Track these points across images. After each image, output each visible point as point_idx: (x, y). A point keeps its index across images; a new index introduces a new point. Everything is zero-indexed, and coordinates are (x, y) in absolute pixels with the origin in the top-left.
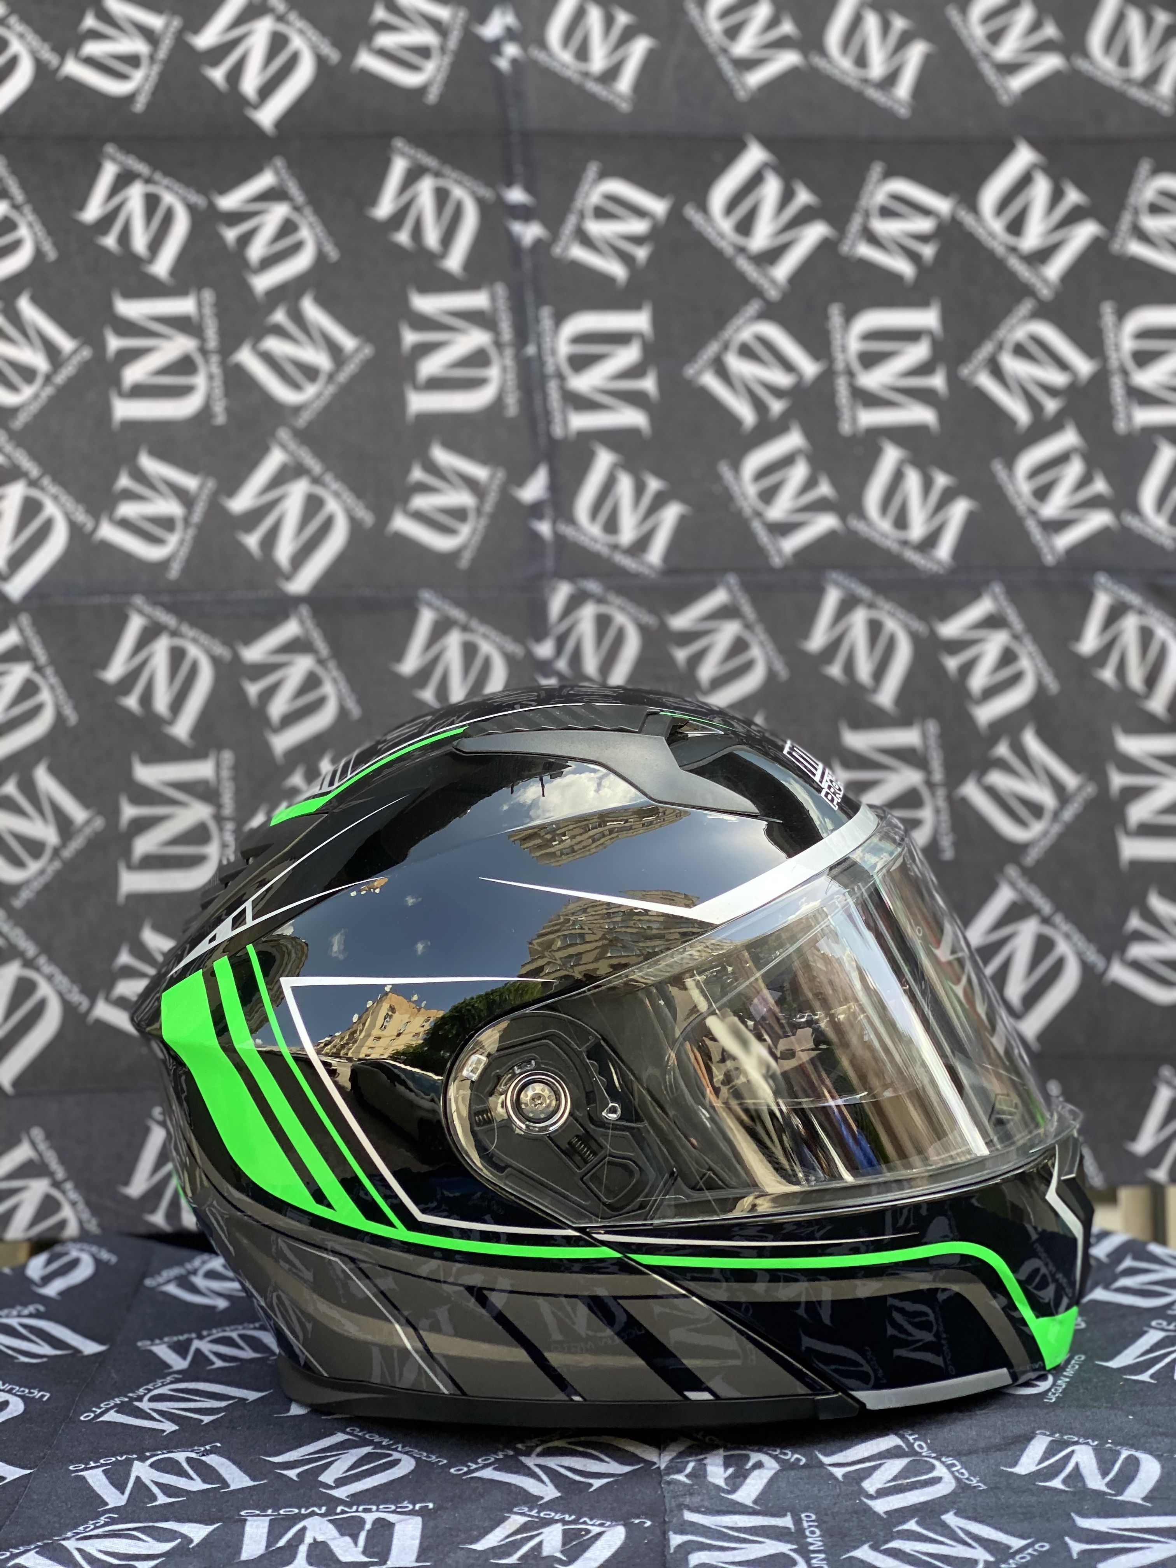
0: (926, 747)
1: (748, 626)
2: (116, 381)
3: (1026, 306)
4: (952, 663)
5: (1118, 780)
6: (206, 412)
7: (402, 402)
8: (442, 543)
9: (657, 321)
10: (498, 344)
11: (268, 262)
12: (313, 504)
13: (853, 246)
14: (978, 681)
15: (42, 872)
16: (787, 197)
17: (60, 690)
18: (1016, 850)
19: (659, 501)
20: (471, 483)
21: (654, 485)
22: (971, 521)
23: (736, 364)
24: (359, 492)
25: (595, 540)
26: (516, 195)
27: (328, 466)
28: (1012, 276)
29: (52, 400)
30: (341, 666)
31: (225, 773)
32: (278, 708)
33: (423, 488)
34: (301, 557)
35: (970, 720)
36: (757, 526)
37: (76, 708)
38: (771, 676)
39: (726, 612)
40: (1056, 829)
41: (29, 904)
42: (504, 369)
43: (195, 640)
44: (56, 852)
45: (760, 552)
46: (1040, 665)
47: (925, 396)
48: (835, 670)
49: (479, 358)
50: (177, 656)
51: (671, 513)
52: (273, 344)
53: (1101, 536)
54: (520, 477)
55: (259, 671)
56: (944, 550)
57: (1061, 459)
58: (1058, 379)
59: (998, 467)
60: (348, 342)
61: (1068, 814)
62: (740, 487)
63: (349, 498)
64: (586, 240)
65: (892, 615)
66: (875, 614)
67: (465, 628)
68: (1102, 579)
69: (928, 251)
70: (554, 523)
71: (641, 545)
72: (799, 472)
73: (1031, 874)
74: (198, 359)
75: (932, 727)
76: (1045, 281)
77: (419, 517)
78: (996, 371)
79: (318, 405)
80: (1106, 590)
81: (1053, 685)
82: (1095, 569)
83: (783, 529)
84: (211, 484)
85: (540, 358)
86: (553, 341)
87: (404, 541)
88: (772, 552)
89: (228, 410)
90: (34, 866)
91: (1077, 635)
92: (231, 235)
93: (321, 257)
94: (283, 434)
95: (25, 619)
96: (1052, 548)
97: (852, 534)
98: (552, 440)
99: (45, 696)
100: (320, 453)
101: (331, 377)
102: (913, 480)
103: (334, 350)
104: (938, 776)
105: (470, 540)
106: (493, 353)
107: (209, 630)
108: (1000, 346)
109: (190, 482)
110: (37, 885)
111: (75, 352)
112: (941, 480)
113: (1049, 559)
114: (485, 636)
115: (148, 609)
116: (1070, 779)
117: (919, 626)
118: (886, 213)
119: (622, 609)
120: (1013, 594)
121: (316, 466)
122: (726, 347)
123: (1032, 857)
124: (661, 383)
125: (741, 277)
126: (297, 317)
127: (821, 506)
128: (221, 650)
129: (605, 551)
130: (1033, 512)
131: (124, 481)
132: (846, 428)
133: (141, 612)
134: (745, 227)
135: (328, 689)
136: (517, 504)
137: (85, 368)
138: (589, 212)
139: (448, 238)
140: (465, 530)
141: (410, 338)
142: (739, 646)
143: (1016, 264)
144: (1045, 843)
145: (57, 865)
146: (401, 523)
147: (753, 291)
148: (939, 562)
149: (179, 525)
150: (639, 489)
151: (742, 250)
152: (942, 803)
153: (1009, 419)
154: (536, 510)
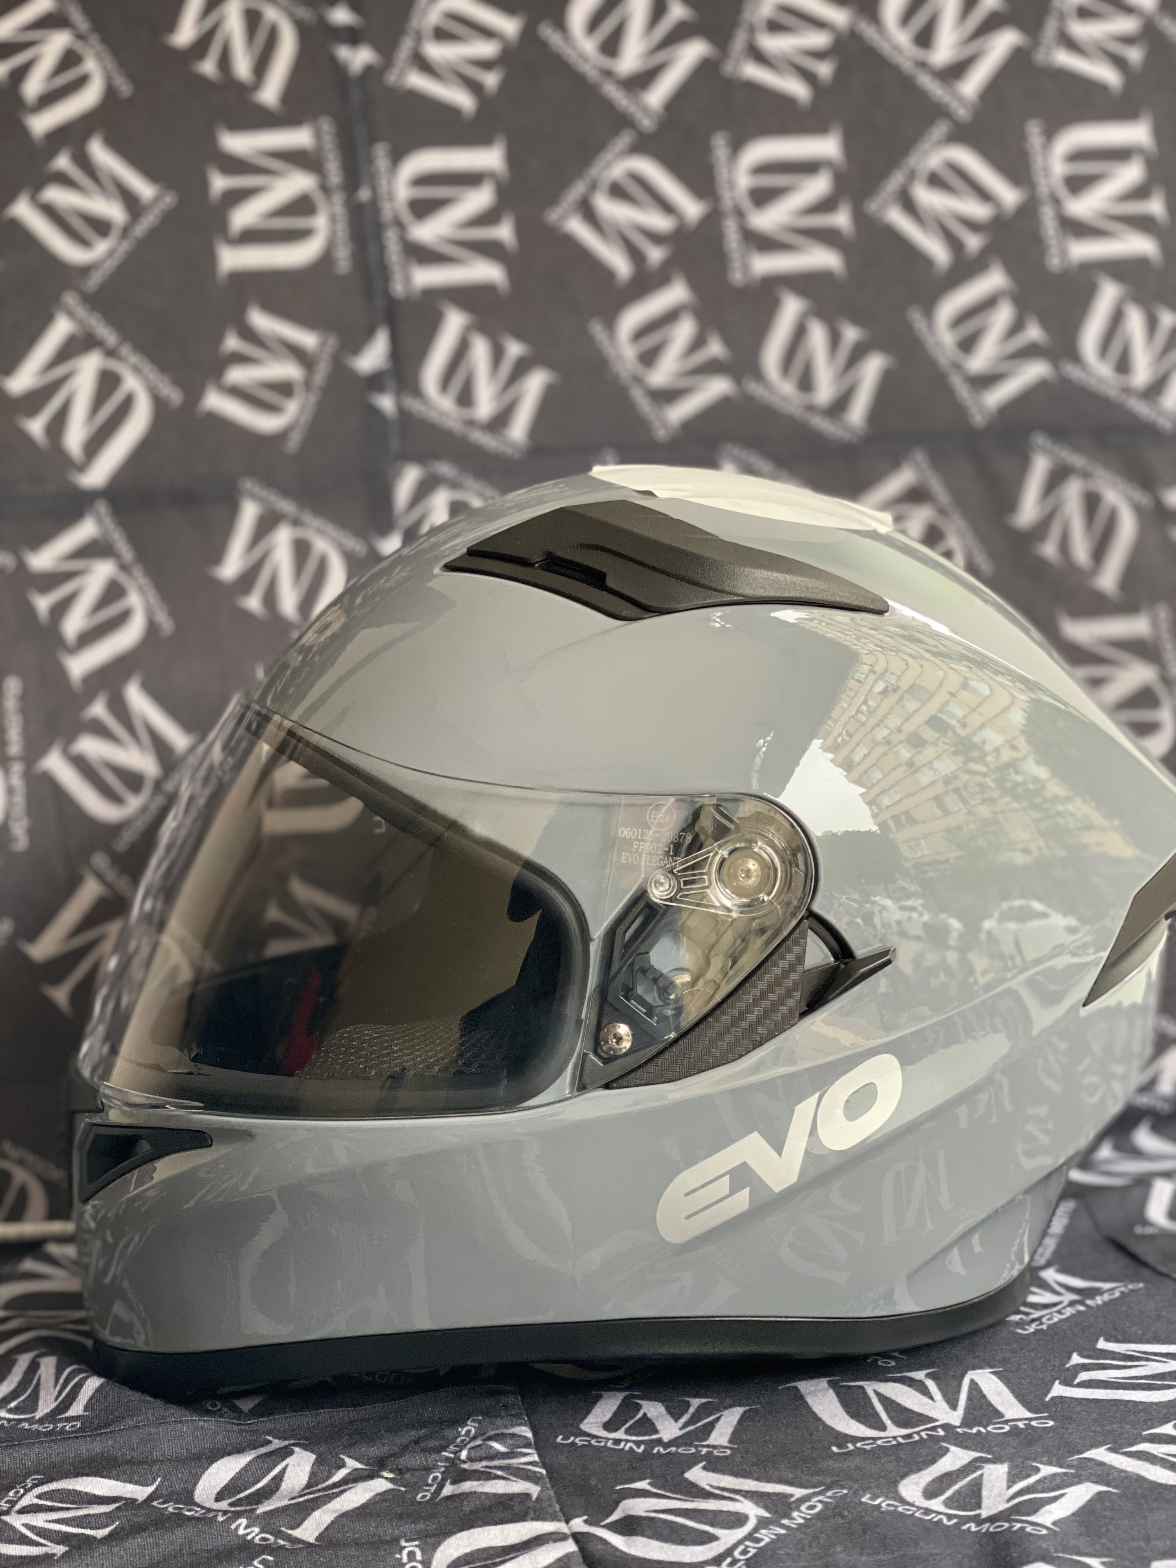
7: (211, 259)
9: (511, 158)
11: (48, 99)
20: (297, 353)
21: (514, 349)
22: (887, 381)
24: (163, 365)
26: (341, 16)
27: (125, 336)
28: (924, 95)
30: (149, 572)
33: (239, 359)
42: (333, 219)
45: (642, 424)
53: (1038, 390)
54: (355, 344)
60: (145, 189)
64: (424, 66)
67: (296, 523)
69: (824, 70)
70: (398, 395)
79: (111, 265)
82: (1032, 432)
85: (374, 204)
86: (389, 183)
87: (218, 422)
88: (656, 424)
91: (1015, 508)
93: (110, 92)
97: (748, 400)
98: (391, 301)
100: (115, 321)
101: (125, 232)
102: (818, 335)
106: (319, 199)
112: (851, 334)
114: (319, 531)
120: (938, 461)
122: (593, 186)
125: (609, 105)
127: (712, 368)
132: (737, 276)
135: (134, 600)
136: (353, 375)
139: (261, 66)
141: (219, 183)
150: (497, 355)
151: (608, 74)
153: (926, 261)
154: (376, 381)
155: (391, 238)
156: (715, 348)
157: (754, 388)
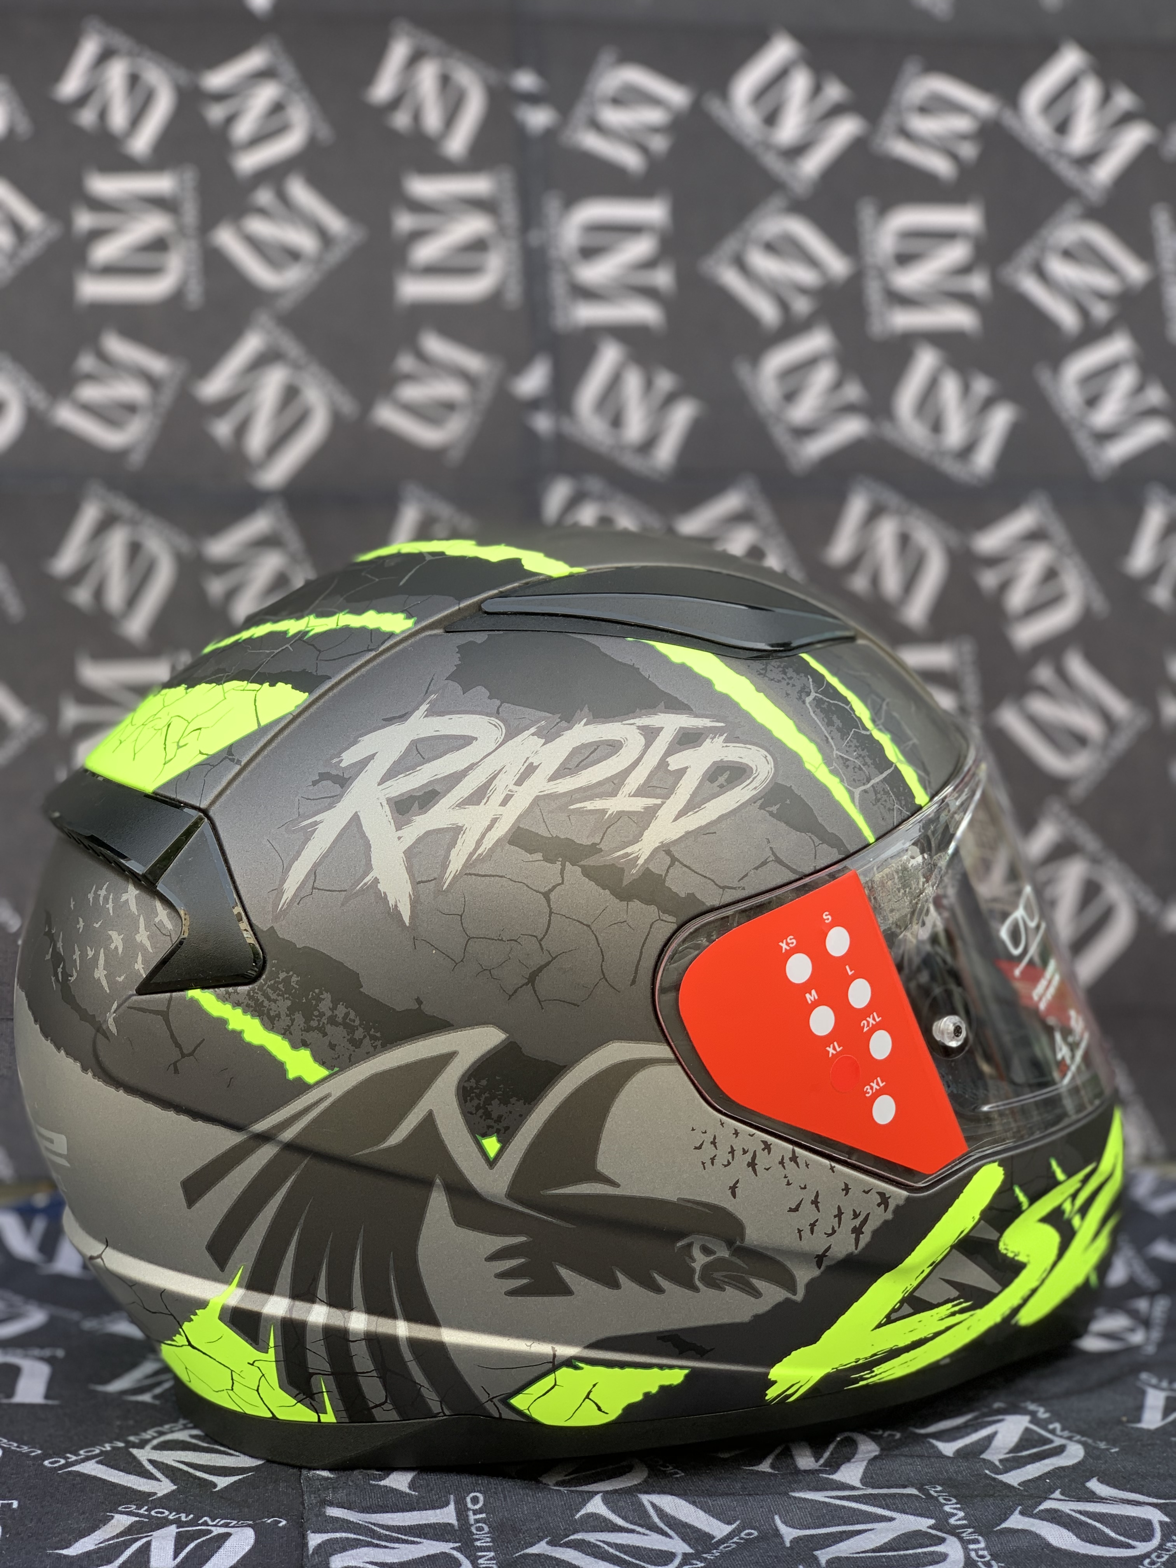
2: (84, 258)
7: (392, 288)
9: (674, 213)
12: (291, 394)
16: (817, 90)
18: (1059, 784)
21: (665, 382)
22: (1013, 429)
24: (341, 380)
26: (526, 81)
27: (311, 351)
28: (1056, 178)
29: (18, 278)
35: (1010, 643)
45: (778, 454)
47: (965, 299)
49: (478, 245)
50: (134, 549)
53: (1156, 450)
54: (518, 370)
71: (648, 445)
73: (1078, 810)
75: (968, 648)
82: (1148, 481)
83: (805, 432)
85: (543, 247)
87: (390, 436)
89: (204, 292)
91: (1127, 551)
94: (264, 318)
97: (882, 441)
98: (553, 333)
100: (301, 340)
107: (171, 520)
109: (157, 365)
112: (982, 386)
117: (954, 538)
120: (1061, 507)
124: (677, 278)
125: (765, 171)
128: (184, 544)
134: (771, 119)
136: (513, 398)
137: (52, 246)
141: (404, 222)
147: (777, 186)
150: (648, 385)
153: (1054, 325)
154: (535, 404)
157: (888, 431)
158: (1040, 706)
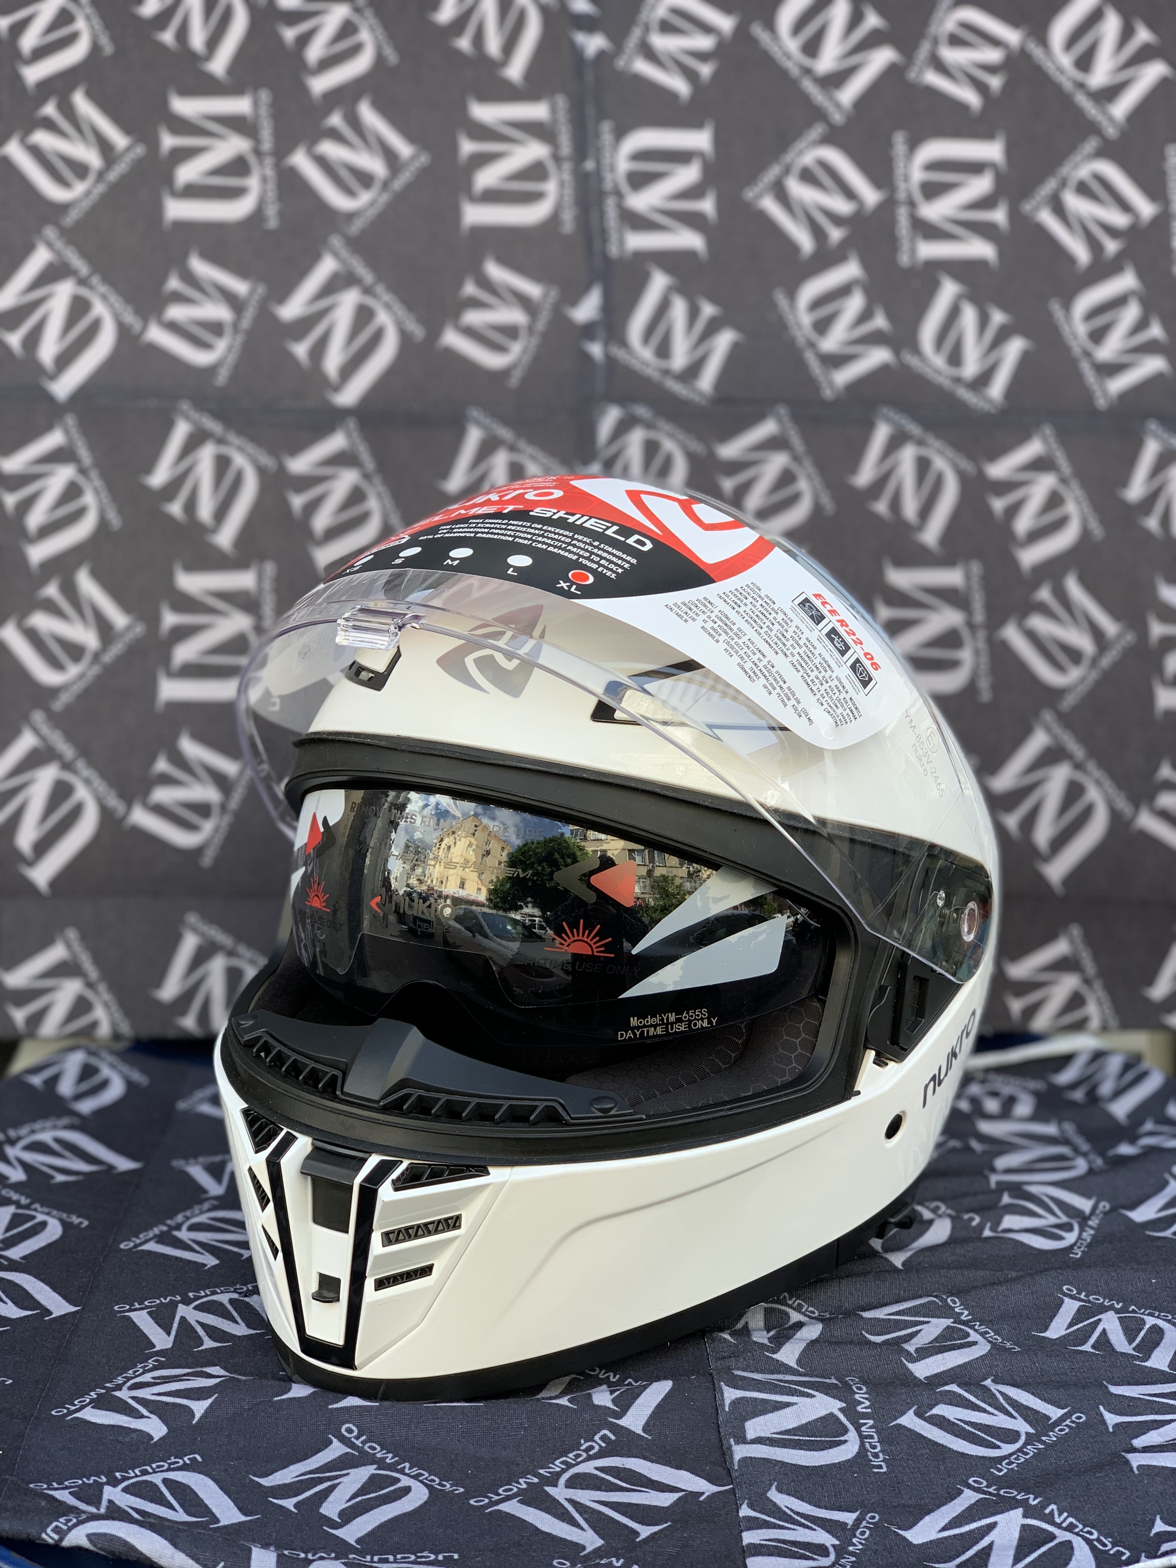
0: (969, 587)
1: (796, 458)
2: (168, 180)
3: (1091, 145)
4: (998, 505)
5: (1158, 630)
6: (258, 214)
7: (457, 214)
8: (492, 360)
9: (718, 141)
10: (557, 158)
12: (363, 315)
13: (921, 72)
14: (1023, 523)
15: (81, 676)
17: (104, 494)
18: (1054, 695)
19: (713, 328)
20: (524, 301)
21: (708, 310)
22: (1025, 361)
23: (797, 189)
24: (410, 304)
25: (646, 364)
26: (581, 5)
27: (380, 277)
28: (1079, 112)
29: (105, 198)
30: (386, 481)
31: (267, 585)
32: (322, 521)
33: (475, 304)
34: (350, 369)
35: (1014, 563)
36: (810, 358)
37: (120, 512)
38: (817, 509)
39: (774, 444)
40: (1094, 675)
41: (68, 708)
42: (562, 184)
43: (241, 449)
44: (96, 657)
45: (812, 384)
46: (1086, 510)
47: (985, 230)
48: (881, 507)
51: (724, 340)
52: (329, 149)
53: (1154, 381)
54: (573, 297)
55: (304, 482)
56: (997, 389)
57: (1118, 302)
58: (1120, 220)
59: (1055, 307)
60: (404, 149)
61: (1106, 661)
62: (795, 316)
63: (400, 310)
64: (650, 54)
65: (941, 453)
66: (924, 452)
67: (512, 448)
68: (1153, 426)
69: (995, 82)
70: (606, 344)
72: (855, 303)
73: (1066, 720)
74: (252, 161)
75: (976, 568)
76: (1111, 119)
77: (471, 332)
78: (1059, 210)
79: (372, 213)
80: (1156, 436)
81: (1097, 531)
82: (1145, 416)
83: (836, 361)
84: (261, 290)
85: (598, 174)
86: (612, 157)
87: (453, 356)
88: (824, 384)
89: (281, 214)
90: (74, 670)
91: (1124, 481)
92: (289, 34)
93: (380, 60)
94: (336, 241)
95: (70, 420)
96: (1105, 392)
97: (905, 368)
98: (607, 260)
99: (89, 499)
100: (372, 263)
101: (386, 185)
102: (969, 316)
103: (390, 156)
104: (979, 617)
105: (520, 359)
106: (551, 166)
107: (256, 439)
108: (1063, 184)
109: (240, 287)
110: (77, 688)
111: (128, 149)
112: (998, 318)
113: (1101, 403)
115: (195, 415)
116: (1110, 626)
117: (966, 465)
118: (955, 41)
119: (671, 436)
120: (1063, 436)
121: (367, 276)
122: (787, 171)
123: (1068, 702)
124: (720, 206)
125: (806, 99)
126: (354, 122)
128: (266, 460)
129: (655, 375)
130: (1088, 354)
131: (174, 283)
132: (904, 259)
133: (187, 418)
134: (812, 48)
136: (570, 323)
137: (138, 167)
138: (655, 25)
139: (509, 47)
140: (516, 349)
141: (467, 147)
142: (786, 478)
143: (1082, 100)
144: (1082, 689)
145: (96, 670)
146: (452, 339)
147: (818, 114)
148: (990, 401)
149: (228, 331)
150: (693, 313)
151: (808, 71)
152: (982, 644)
153: (1069, 258)
154: (588, 331)
155: (610, 204)
156: (880, 322)
158: (1039, 623)
